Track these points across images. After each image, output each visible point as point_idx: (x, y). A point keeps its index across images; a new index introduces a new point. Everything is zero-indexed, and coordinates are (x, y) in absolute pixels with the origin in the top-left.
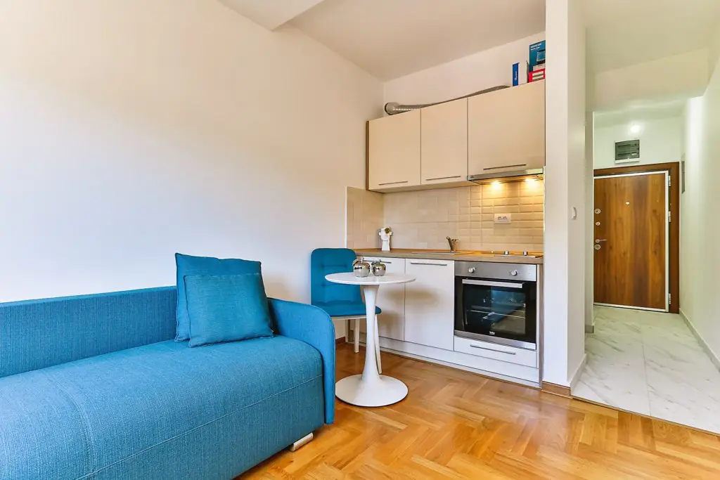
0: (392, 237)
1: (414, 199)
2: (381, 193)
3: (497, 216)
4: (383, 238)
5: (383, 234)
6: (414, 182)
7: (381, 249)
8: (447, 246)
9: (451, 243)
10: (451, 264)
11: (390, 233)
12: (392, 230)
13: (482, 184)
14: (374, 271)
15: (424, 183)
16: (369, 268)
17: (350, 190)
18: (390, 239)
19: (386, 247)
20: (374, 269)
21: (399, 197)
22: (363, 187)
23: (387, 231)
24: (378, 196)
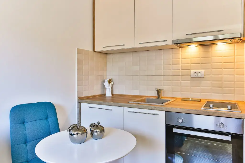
0: (114, 86)
1: (129, 59)
2: (105, 54)
3: (193, 71)
4: (106, 86)
5: (106, 84)
6: (129, 45)
7: (105, 95)
8: (154, 94)
9: (158, 91)
10: (162, 114)
11: (112, 83)
12: (114, 80)
13: (182, 47)
14: (92, 134)
15: (138, 46)
16: (86, 132)
17: (80, 52)
18: (112, 88)
19: (108, 94)
20: (92, 132)
21: (117, 56)
22: (91, 49)
23: (110, 81)
24: (103, 56)
